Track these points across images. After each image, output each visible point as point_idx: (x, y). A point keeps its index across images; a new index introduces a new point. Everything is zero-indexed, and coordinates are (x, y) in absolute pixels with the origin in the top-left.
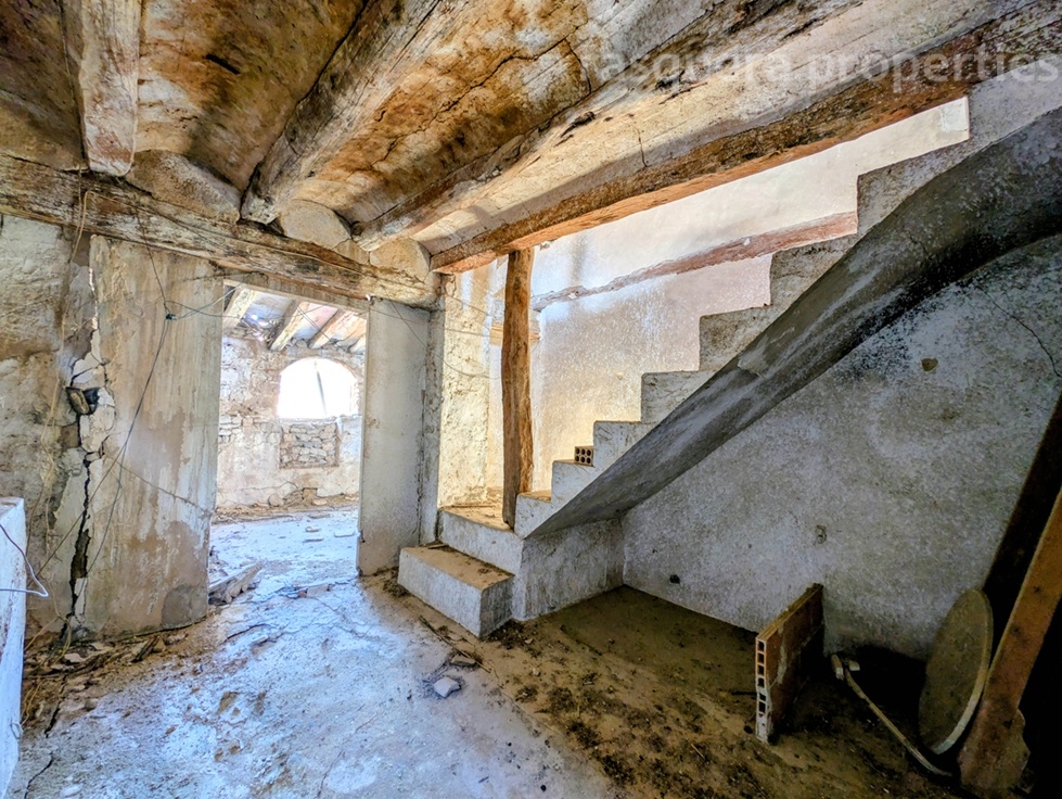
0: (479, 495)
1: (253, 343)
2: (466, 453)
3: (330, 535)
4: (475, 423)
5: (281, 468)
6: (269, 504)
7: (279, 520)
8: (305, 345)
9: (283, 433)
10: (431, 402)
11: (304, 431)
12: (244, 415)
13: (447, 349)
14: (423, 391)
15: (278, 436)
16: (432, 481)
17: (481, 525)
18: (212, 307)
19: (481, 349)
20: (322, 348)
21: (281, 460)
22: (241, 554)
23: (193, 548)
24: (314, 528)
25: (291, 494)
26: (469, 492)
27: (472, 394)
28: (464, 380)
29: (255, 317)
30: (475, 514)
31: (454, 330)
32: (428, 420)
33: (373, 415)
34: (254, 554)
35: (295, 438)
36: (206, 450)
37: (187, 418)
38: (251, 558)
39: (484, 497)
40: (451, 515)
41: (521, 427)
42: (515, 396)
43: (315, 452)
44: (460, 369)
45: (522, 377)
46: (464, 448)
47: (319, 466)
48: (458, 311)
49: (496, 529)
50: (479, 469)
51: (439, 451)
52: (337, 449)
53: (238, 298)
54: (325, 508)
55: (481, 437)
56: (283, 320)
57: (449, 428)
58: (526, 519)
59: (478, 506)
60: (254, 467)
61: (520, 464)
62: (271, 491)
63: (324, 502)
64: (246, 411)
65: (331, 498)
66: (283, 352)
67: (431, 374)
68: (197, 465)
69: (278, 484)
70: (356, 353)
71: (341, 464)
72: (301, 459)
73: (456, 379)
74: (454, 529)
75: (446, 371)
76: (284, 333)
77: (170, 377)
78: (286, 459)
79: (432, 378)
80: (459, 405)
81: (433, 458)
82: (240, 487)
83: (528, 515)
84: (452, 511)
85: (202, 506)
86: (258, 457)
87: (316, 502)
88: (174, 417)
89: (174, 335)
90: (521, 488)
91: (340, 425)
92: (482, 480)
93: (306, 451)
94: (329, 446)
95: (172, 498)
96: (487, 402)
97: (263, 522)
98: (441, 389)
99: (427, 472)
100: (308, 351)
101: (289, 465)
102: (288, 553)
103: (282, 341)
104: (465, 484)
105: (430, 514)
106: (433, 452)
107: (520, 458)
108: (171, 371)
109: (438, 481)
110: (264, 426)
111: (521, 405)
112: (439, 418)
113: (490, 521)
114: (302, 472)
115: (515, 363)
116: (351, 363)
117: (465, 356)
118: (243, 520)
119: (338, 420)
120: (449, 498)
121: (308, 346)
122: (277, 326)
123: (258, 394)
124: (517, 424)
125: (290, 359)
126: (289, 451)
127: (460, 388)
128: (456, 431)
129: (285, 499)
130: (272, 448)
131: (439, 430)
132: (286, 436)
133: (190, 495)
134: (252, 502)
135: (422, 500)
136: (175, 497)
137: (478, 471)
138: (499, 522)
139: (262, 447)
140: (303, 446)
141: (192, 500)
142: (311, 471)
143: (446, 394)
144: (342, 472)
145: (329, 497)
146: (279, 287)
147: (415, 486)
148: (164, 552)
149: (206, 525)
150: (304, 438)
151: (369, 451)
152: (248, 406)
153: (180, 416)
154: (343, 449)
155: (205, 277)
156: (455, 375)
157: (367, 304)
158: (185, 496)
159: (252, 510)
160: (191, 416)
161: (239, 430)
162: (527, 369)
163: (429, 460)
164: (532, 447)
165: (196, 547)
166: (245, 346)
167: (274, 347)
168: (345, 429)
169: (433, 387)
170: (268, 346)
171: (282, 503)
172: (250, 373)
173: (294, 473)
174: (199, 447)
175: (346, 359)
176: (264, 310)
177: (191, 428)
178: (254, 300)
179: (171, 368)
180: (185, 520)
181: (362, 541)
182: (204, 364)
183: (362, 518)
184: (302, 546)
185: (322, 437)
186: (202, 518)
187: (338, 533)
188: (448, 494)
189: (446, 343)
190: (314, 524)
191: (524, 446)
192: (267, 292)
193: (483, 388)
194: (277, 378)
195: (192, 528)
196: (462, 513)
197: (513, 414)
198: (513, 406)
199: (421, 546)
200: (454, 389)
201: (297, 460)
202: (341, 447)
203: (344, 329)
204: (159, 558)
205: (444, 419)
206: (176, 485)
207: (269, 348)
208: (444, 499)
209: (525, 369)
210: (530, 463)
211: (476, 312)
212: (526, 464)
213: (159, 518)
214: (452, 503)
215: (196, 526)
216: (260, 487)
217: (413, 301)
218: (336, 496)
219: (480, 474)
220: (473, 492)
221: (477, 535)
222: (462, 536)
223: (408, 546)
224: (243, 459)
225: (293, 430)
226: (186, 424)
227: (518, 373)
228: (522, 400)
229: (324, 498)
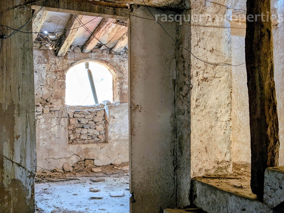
0: (226, 168)
1: (46, 51)
2: (213, 132)
3: (107, 195)
4: (220, 106)
5: (69, 143)
6: (63, 170)
7: (71, 181)
8: (80, 50)
9: (69, 118)
10: (181, 89)
11: (83, 116)
12: (44, 106)
13: (193, 43)
14: (174, 81)
15: (66, 120)
16: (186, 156)
17: (231, 194)
18: (25, 27)
19: (223, 40)
20: (91, 51)
21: (69, 138)
22: (51, 205)
23: (25, 198)
24: (95, 189)
25: (77, 163)
26: (217, 166)
27: (217, 80)
28: (210, 68)
29: (46, 32)
30: (224, 185)
31: (199, 26)
32: (179, 104)
33: (136, 102)
34: (58, 205)
35: (77, 122)
36: (28, 130)
37: (16, 108)
38: (57, 208)
39: (230, 170)
40: (203, 184)
41: (266, 108)
42: (260, 79)
43: (91, 131)
44: (205, 59)
45: (266, 61)
46: (211, 127)
47: (94, 142)
48: (202, 8)
49: (246, 198)
50: (225, 146)
51: (190, 130)
52: (106, 129)
53: (36, 19)
54: (101, 175)
55: (226, 118)
56: (65, 33)
57: (198, 110)
58: (275, 190)
59: (225, 177)
60: (52, 143)
61: (268, 141)
62: (64, 161)
63: (99, 170)
64: (45, 102)
65: (104, 167)
66: (65, 57)
67: (180, 66)
68: (24, 140)
69: (68, 155)
70: (116, 53)
71: (109, 141)
72: (82, 137)
73: (203, 68)
74: (206, 196)
75: (194, 62)
76: (65, 43)
77: (5, 79)
78: (72, 137)
79: (182, 69)
80: (205, 91)
81: (185, 136)
82: (45, 157)
83: (277, 187)
84: (204, 181)
85: (29, 169)
86: (55, 135)
87: (95, 170)
88: (9, 106)
89: (5, 49)
90: (269, 163)
91: (107, 111)
92: (228, 155)
93: (85, 131)
94: (100, 127)
95: (11, 163)
96: (230, 87)
97: (61, 183)
98: (190, 78)
99: (181, 148)
100: (82, 55)
101: (75, 142)
102: (80, 206)
103: (65, 49)
104: (213, 158)
105: (185, 183)
106: (185, 131)
107: (266, 136)
108: (5, 75)
109: (190, 155)
110: (57, 113)
111: (266, 87)
112: (189, 102)
113: (239, 191)
114: (83, 147)
115: (259, 49)
116: (112, 62)
117: (209, 48)
118: (48, 181)
119: (105, 108)
120: (200, 169)
121: (82, 50)
122: (61, 37)
123: (51, 89)
124: (263, 105)
125: (70, 62)
126: (74, 131)
127: (206, 75)
128: (204, 113)
129: (73, 167)
130: (63, 129)
131: (189, 112)
132: (71, 120)
133: (21, 161)
134: (52, 168)
135: (178, 171)
136: (13, 162)
137: (224, 147)
138: (248, 192)
139: (56, 128)
140: (83, 128)
141: (23, 164)
142: (89, 146)
143: (194, 82)
144: (110, 147)
145: (103, 166)
146: (66, 7)
147: (171, 159)
148: (9, 200)
149: (31, 182)
150: (83, 121)
151: (135, 130)
152: (46, 98)
153: (12, 106)
154: (110, 129)
155: (20, 5)
156: (201, 64)
157: (127, 11)
158: (18, 161)
159: (53, 174)
160: (18, 105)
161: (41, 117)
162: (271, 54)
163: (181, 138)
164: (277, 125)
165: (27, 198)
166: (41, 55)
167: (59, 54)
168: (111, 114)
169: (182, 77)
170: (56, 53)
171: (71, 169)
172: (45, 74)
173: (78, 147)
174: (24, 128)
175: (108, 59)
176: (52, 27)
177: (19, 114)
178: (45, 19)
179: (5, 72)
180: (20, 179)
181: (133, 200)
182: (23, 69)
183: (132, 183)
184: (89, 202)
185: (95, 120)
186: (29, 177)
187: (113, 194)
188: (199, 167)
189: (192, 37)
190: (95, 186)
191: (270, 124)
192: (58, 11)
193: (226, 74)
194: (63, 77)
195: (24, 184)
196: (213, 183)
197: (258, 96)
198: (258, 88)
199: (179, 208)
200: (201, 77)
201: (79, 138)
202: (109, 128)
203: (107, 35)
204: (7, 203)
205: (193, 103)
206: (13, 154)
207: (56, 55)
208: (196, 171)
209: (269, 54)
210: (276, 140)
211: (218, 6)
212: (272, 141)
213: (5, 176)
214: (203, 174)
215: (26, 183)
216: (56, 157)
217: (164, 4)
218: (107, 166)
219: (225, 150)
220: (220, 165)
221: (227, 202)
222: (214, 202)
223: (168, 207)
224: (45, 137)
225: (76, 115)
226: (16, 112)
227: (262, 58)
228: (267, 83)
229: (99, 166)
